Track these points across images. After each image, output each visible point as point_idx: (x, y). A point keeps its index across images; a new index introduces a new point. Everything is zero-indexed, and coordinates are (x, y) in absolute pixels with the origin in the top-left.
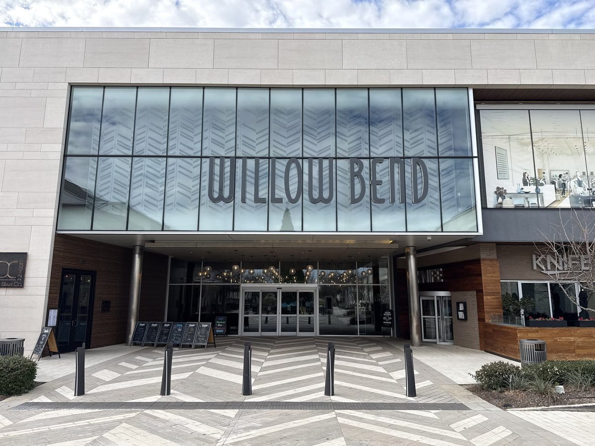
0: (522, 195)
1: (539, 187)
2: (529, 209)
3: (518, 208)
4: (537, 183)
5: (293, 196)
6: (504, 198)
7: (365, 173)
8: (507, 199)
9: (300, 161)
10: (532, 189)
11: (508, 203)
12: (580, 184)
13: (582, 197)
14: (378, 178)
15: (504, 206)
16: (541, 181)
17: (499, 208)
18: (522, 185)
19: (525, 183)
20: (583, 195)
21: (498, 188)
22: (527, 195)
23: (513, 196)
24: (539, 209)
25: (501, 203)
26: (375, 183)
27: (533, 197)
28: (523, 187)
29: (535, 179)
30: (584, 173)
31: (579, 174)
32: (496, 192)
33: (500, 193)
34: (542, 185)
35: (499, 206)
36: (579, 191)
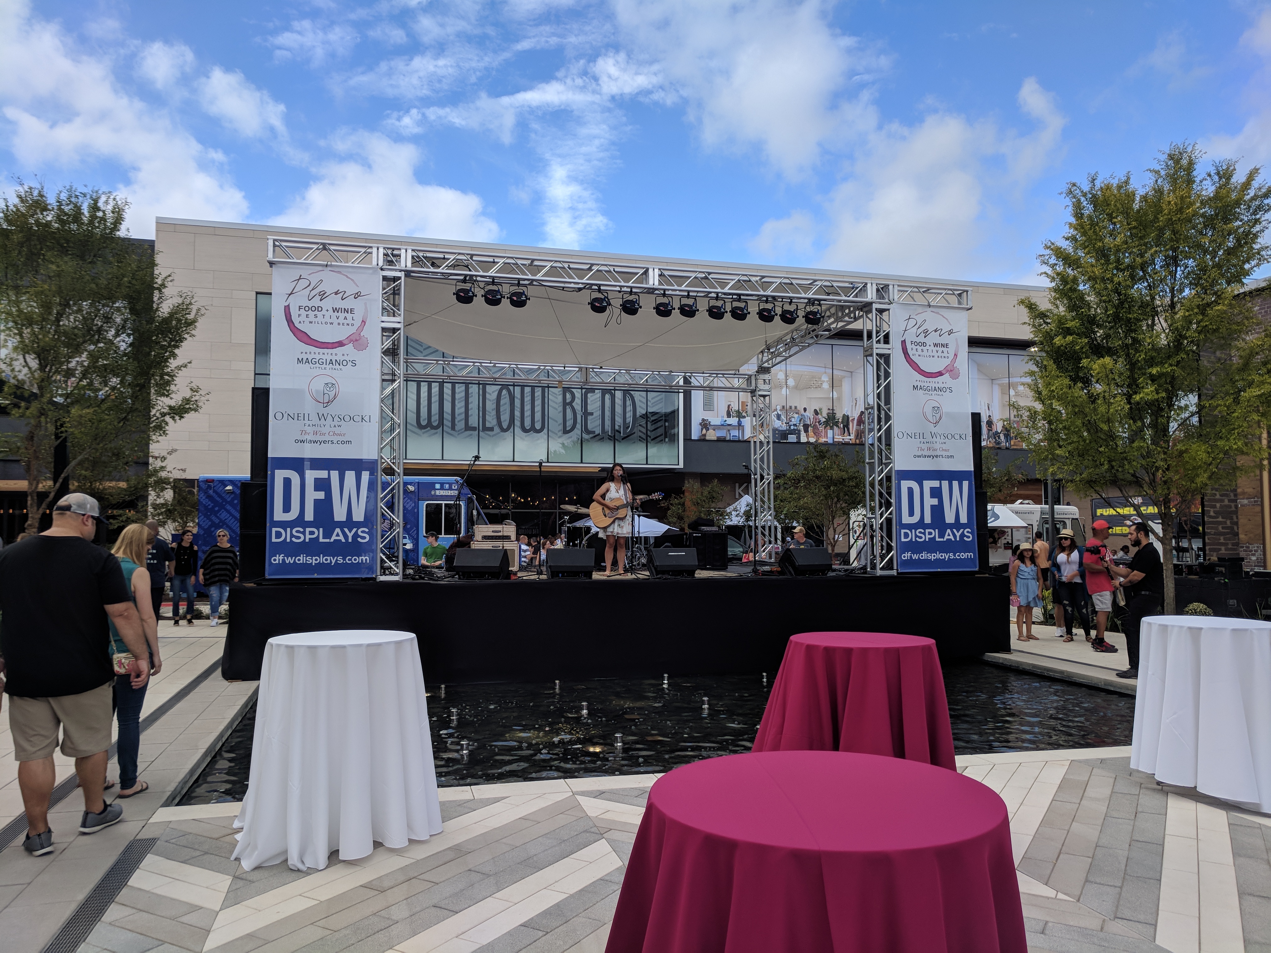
0: (725, 427)
1: (741, 419)
2: (730, 441)
3: (720, 440)
4: (739, 415)
5: (505, 426)
6: (707, 430)
7: (577, 404)
8: (711, 431)
9: (511, 388)
10: (733, 421)
11: (712, 435)
12: (779, 417)
13: (779, 431)
14: (590, 409)
15: (708, 438)
16: (744, 414)
17: (703, 439)
18: (726, 418)
19: (729, 415)
20: (780, 429)
21: (703, 420)
22: (729, 427)
23: (716, 428)
24: (739, 441)
25: (705, 435)
26: (586, 414)
27: (734, 429)
28: (727, 419)
29: (738, 412)
30: (783, 407)
31: (779, 408)
32: (700, 424)
33: (705, 425)
34: (744, 417)
35: (703, 438)
36: (778, 424)
